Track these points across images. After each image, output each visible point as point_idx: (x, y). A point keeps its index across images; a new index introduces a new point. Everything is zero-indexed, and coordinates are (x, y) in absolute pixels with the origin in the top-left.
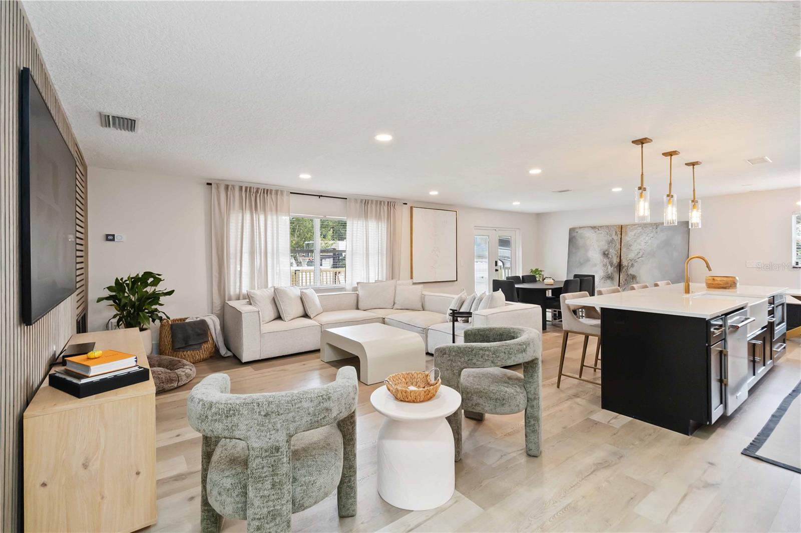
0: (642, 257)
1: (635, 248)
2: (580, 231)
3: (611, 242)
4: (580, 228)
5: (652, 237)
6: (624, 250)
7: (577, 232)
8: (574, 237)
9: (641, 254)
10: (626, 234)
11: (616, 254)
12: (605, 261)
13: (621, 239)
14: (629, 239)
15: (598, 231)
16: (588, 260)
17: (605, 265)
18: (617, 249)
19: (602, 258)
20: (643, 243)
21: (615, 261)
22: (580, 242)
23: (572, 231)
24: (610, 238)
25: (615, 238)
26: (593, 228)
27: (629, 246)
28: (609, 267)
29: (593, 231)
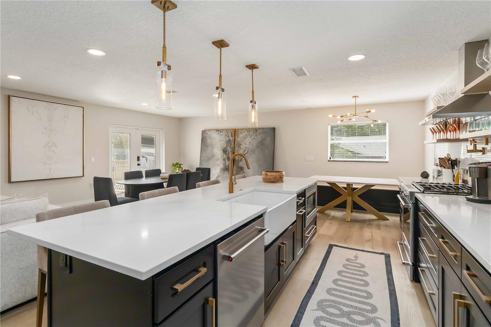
0: (247, 153)
1: (243, 146)
2: (209, 133)
3: (229, 142)
4: (209, 130)
5: (254, 139)
6: (237, 148)
7: (207, 134)
8: (205, 137)
9: (246, 151)
10: (238, 136)
11: (231, 151)
12: (224, 156)
13: (235, 139)
14: (240, 140)
15: (220, 134)
16: (213, 156)
17: (224, 160)
18: (232, 147)
19: (222, 153)
20: (248, 143)
21: (231, 156)
22: (209, 141)
23: (204, 132)
24: (228, 139)
25: (231, 138)
26: (218, 130)
27: (240, 145)
28: (227, 161)
29: (217, 133)
